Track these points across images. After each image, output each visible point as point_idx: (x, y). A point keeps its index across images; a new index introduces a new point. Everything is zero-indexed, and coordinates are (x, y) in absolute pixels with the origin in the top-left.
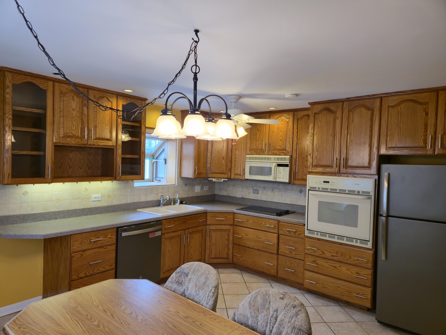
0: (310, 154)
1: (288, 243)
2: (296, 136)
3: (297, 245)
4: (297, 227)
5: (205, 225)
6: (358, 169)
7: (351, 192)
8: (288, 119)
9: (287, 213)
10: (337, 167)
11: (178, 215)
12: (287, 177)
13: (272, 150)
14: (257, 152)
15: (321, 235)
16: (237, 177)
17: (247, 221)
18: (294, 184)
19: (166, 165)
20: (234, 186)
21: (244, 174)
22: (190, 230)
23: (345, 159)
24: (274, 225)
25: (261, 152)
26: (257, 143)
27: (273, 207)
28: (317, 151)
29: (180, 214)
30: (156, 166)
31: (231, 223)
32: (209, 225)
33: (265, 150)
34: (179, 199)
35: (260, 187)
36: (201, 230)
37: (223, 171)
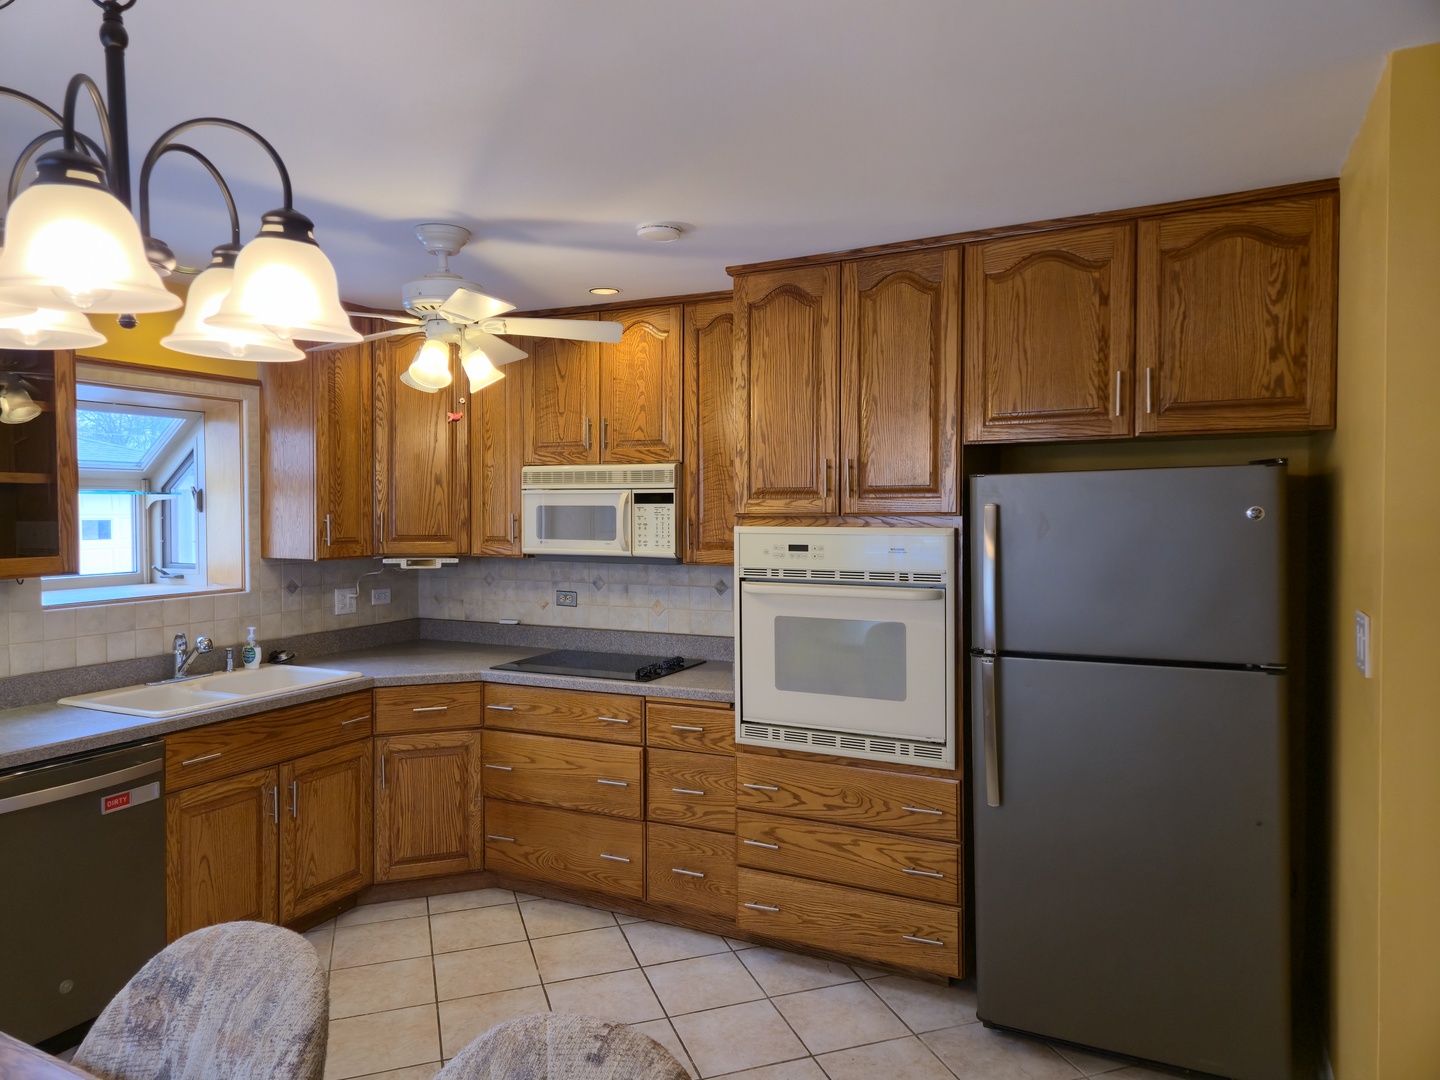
0: (741, 449)
1: (679, 776)
2: (693, 392)
3: (709, 780)
4: (707, 714)
5: (367, 737)
6: (900, 495)
7: (881, 580)
8: (664, 332)
9: (676, 666)
10: (833, 494)
11: (243, 707)
12: (669, 539)
13: (613, 445)
14: (561, 454)
15: (788, 738)
16: (495, 548)
17: (534, 708)
18: (694, 563)
19: (202, 514)
20: (489, 584)
21: (518, 537)
22: (299, 763)
23: (855, 464)
24: (629, 715)
25: (576, 452)
26: (561, 421)
27: (630, 648)
28: (764, 442)
29: (252, 706)
30: (163, 522)
31: (475, 720)
32: (383, 735)
33: (590, 445)
34: (260, 643)
35: (582, 581)
36: (350, 761)
37: (439, 528)
